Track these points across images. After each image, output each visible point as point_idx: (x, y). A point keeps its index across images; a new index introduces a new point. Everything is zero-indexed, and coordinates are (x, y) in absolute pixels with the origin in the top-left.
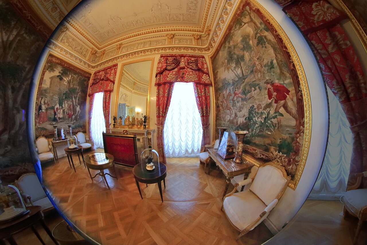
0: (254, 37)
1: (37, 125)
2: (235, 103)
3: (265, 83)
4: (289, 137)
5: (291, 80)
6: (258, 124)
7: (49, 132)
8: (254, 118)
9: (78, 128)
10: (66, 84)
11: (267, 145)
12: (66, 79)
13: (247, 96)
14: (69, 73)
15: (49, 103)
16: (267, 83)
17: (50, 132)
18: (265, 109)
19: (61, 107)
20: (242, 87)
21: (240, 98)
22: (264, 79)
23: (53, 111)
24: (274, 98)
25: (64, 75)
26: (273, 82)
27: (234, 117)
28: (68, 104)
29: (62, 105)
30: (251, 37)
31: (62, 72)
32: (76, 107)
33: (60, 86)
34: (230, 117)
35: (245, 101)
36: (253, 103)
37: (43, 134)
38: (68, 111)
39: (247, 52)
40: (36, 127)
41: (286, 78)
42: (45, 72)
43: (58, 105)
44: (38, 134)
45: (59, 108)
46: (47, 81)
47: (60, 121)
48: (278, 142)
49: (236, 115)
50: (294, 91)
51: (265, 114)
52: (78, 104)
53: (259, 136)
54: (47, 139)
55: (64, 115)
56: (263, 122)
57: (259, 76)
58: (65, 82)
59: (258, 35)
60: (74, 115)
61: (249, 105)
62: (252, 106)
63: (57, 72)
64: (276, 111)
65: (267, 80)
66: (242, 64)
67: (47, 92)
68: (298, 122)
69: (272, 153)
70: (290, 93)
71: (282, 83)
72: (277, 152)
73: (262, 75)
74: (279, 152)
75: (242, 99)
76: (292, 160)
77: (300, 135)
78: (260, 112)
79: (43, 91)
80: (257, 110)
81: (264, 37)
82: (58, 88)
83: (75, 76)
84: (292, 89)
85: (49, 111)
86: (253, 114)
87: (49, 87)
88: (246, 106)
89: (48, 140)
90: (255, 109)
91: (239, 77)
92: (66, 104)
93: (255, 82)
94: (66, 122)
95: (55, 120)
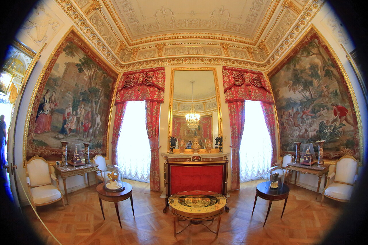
0: (323, 69)
1: (33, 134)
2: (305, 120)
3: (331, 105)
4: (351, 137)
5: (349, 104)
6: (328, 134)
7: (51, 151)
8: (324, 131)
9: (96, 148)
10: (87, 79)
11: (337, 147)
12: (87, 73)
13: (317, 115)
14: (92, 66)
15: (57, 101)
16: (333, 105)
17: (53, 151)
18: (333, 122)
19: (74, 113)
20: (311, 107)
21: (310, 117)
22: (330, 103)
23: (62, 117)
24: (338, 115)
25: (86, 66)
26: (337, 105)
27: (304, 132)
28: (86, 110)
29: (77, 109)
30: (319, 68)
31: (83, 61)
32: (96, 116)
33: (77, 80)
34: (300, 133)
35: (315, 118)
36: (322, 119)
37: (40, 153)
38: (85, 121)
39: (316, 79)
40: (29, 139)
41: (345, 103)
42: (61, 52)
43: (71, 108)
44: (31, 151)
45: (72, 113)
46: (60, 67)
47: (70, 135)
48: (345, 142)
49: (306, 130)
50: (351, 110)
51: (333, 127)
52: (99, 112)
53: (330, 142)
54: (48, 161)
55: (77, 126)
56: (332, 132)
57: (327, 100)
58: (85, 76)
59: (326, 68)
60: (92, 128)
61: (319, 121)
62: (322, 122)
63: (76, 59)
64: (341, 123)
65: (333, 103)
66: (311, 88)
67: (57, 84)
68: (355, 127)
69: (342, 151)
70: (348, 112)
71: (343, 105)
72: (346, 149)
73: (329, 99)
74: (347, 149)
75: (312, 117)
76: (356, 150)
77: (357, 135)
78: (329, 125)
79: (52, 80)
80: (326, 124)
81: (330, 71)
82: (75, 83)
83: (99, 72)
84: (349, 109)
85: (55, 116)
86: (323, 128)
87: (61, 77)
88: (316, 122)
89: (48, 164)
90: (324, 124)
91: (307, 99)
92: (82, 110)
93: (323, 104)
94: (80, 137)
95: (63, 131)
